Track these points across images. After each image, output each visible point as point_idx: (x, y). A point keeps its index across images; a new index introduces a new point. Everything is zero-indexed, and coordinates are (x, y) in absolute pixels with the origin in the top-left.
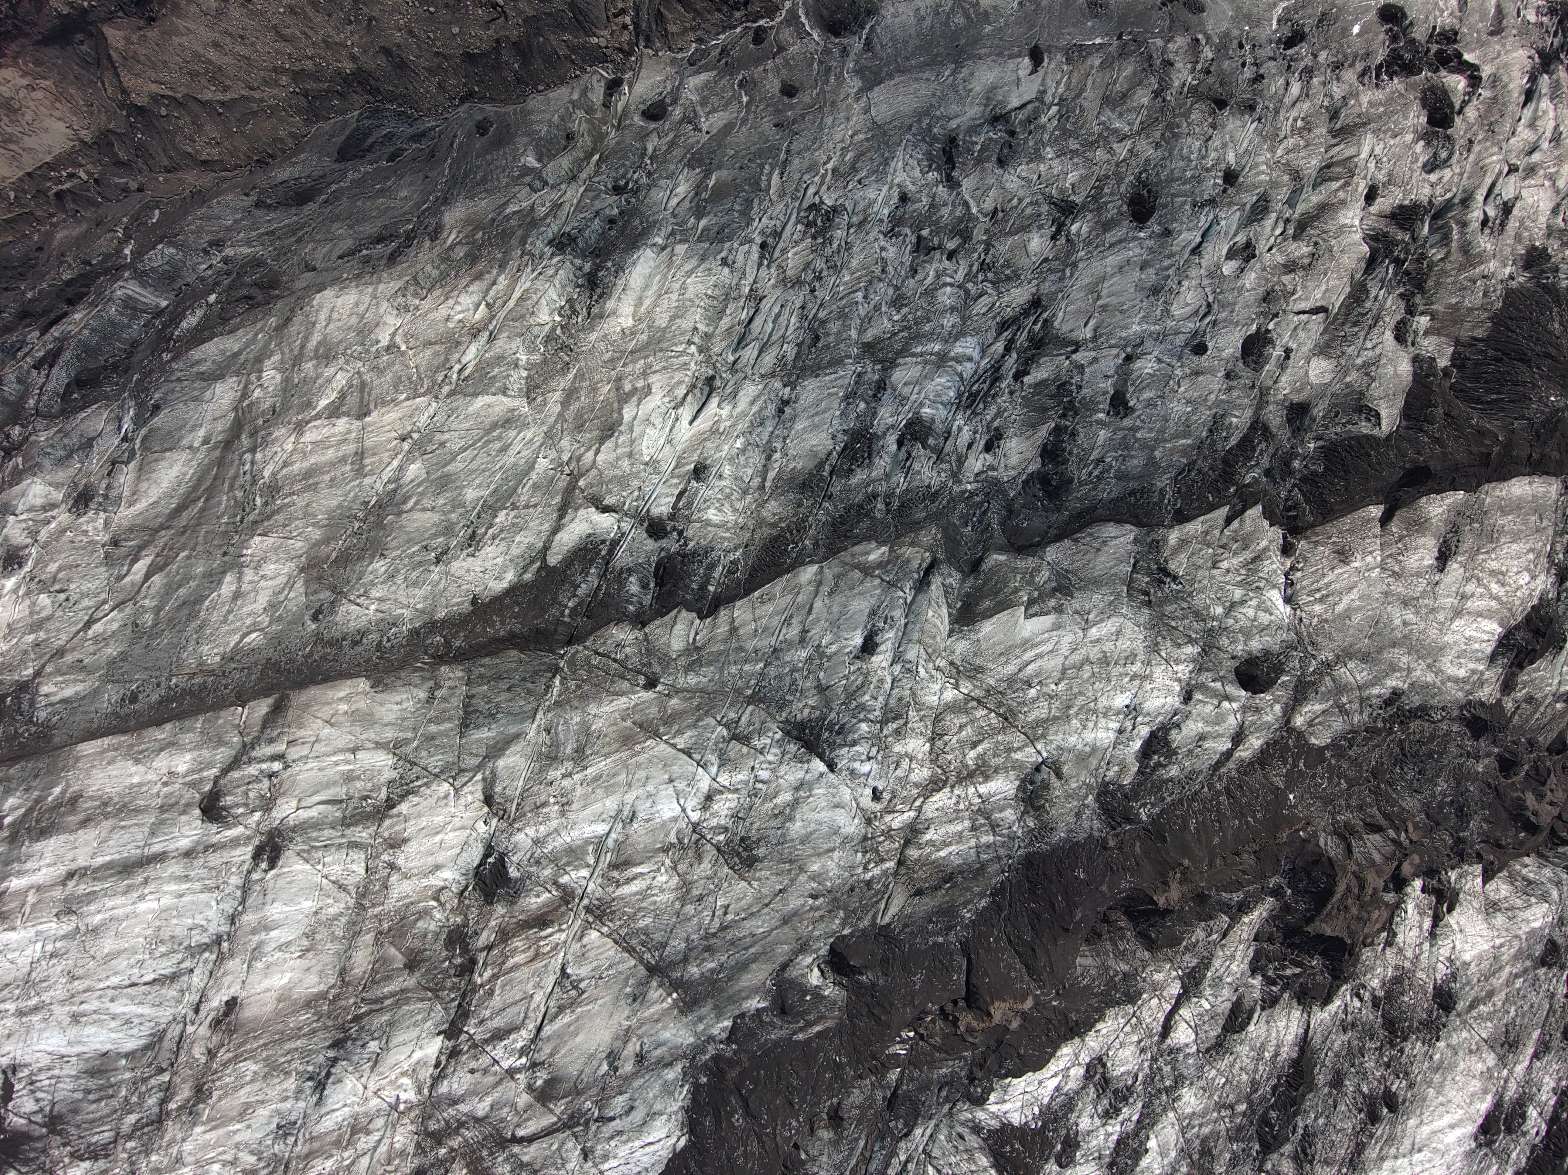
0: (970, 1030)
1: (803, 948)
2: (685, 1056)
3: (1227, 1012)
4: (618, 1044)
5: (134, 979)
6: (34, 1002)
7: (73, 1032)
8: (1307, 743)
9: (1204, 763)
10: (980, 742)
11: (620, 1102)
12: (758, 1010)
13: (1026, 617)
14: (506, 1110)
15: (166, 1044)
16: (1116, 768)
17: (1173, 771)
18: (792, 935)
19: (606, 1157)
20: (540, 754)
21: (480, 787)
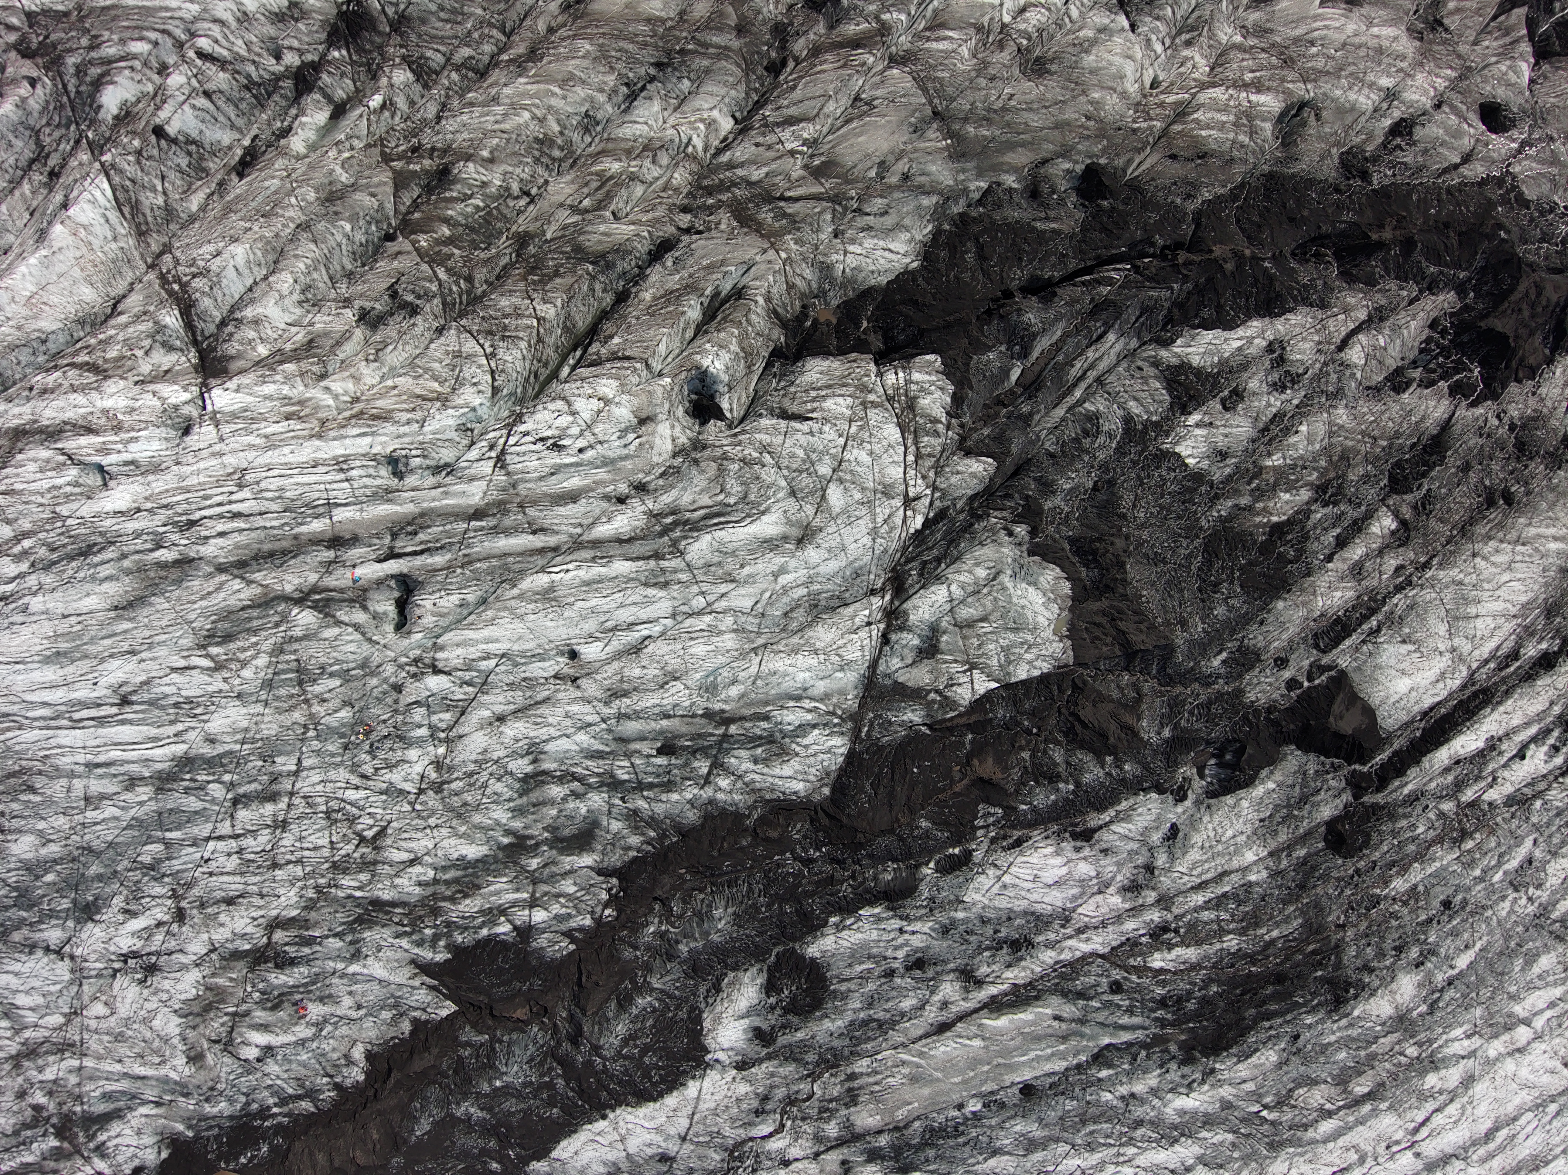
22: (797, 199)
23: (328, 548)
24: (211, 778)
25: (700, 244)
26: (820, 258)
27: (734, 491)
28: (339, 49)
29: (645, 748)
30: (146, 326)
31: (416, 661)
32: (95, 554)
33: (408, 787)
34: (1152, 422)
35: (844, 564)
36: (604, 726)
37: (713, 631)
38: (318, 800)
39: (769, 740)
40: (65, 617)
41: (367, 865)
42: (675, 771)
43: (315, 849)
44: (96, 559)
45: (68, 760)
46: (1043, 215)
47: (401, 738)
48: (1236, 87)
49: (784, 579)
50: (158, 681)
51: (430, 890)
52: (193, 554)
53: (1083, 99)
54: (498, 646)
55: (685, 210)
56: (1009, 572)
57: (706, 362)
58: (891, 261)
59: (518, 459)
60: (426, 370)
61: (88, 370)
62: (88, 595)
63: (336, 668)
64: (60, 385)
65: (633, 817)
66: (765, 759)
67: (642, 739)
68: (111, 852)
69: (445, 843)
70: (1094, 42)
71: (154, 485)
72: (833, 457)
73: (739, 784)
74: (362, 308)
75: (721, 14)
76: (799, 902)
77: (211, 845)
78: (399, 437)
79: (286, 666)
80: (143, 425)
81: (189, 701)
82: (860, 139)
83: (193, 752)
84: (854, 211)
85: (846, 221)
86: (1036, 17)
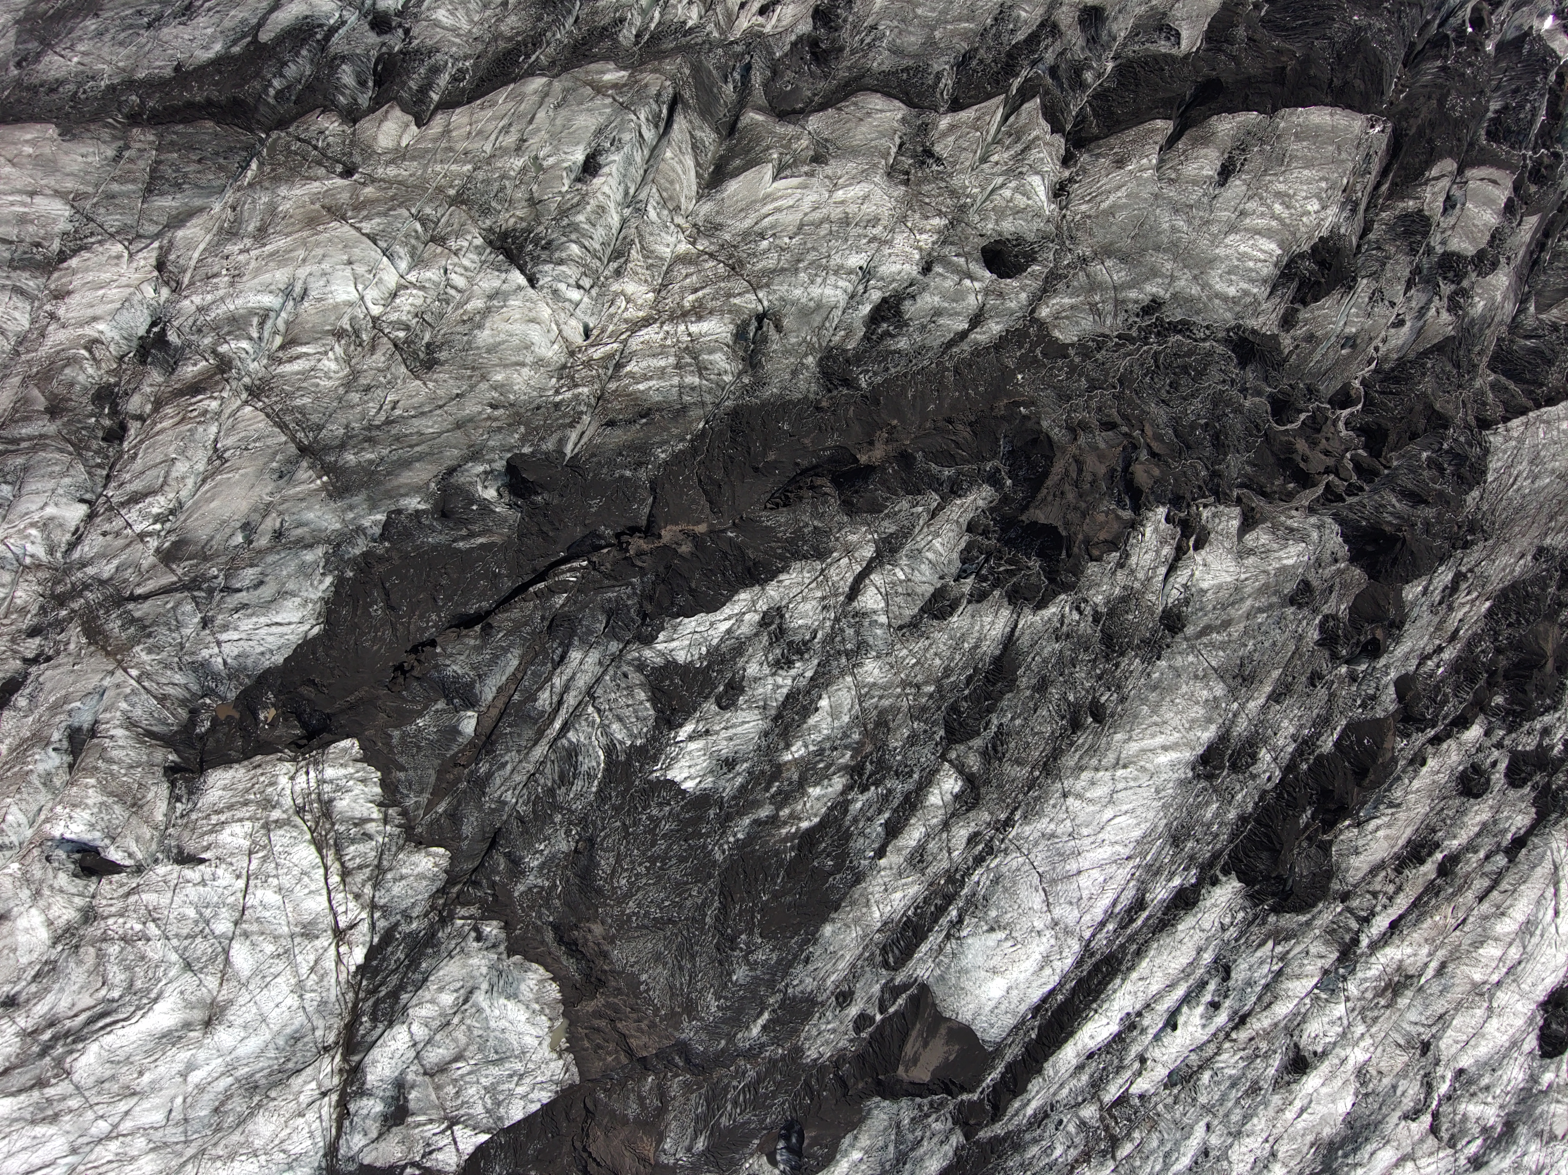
0: (639, 554)
1: (475, 455)
2: (328, 542)
3: (928, 595)
4: (257, 517)
8: (1048, 335)
9: (936, 340)
10: (702, 288)
11: (249, 574)
12: (417, 511)
13: (775, 179)
14: (130, 570)
16: (842, 333)
17: (903, 343)
18: (464, 440)
19: (225, 628)
20: (221, 228)
21: (155, 254)
22: (145, 597)
25: (47, 674)
26: (188, 658)
27: (117, 981)
34: (636, 748)
35: (268, 1036)
37: (124, 1159)
46: (464, 532)
48: (672, 319)
49: (195, 1077)
53: (484, 385)
55: (33, 632)
56: (485, 986)
57: (58, 830)
58: (282, 635)
70: (487, 312)
72: (233, 906)
75: (27, 401)
82: (212, 505)
84: (222, 591)
85: (214, 603)
86: (408, 302)
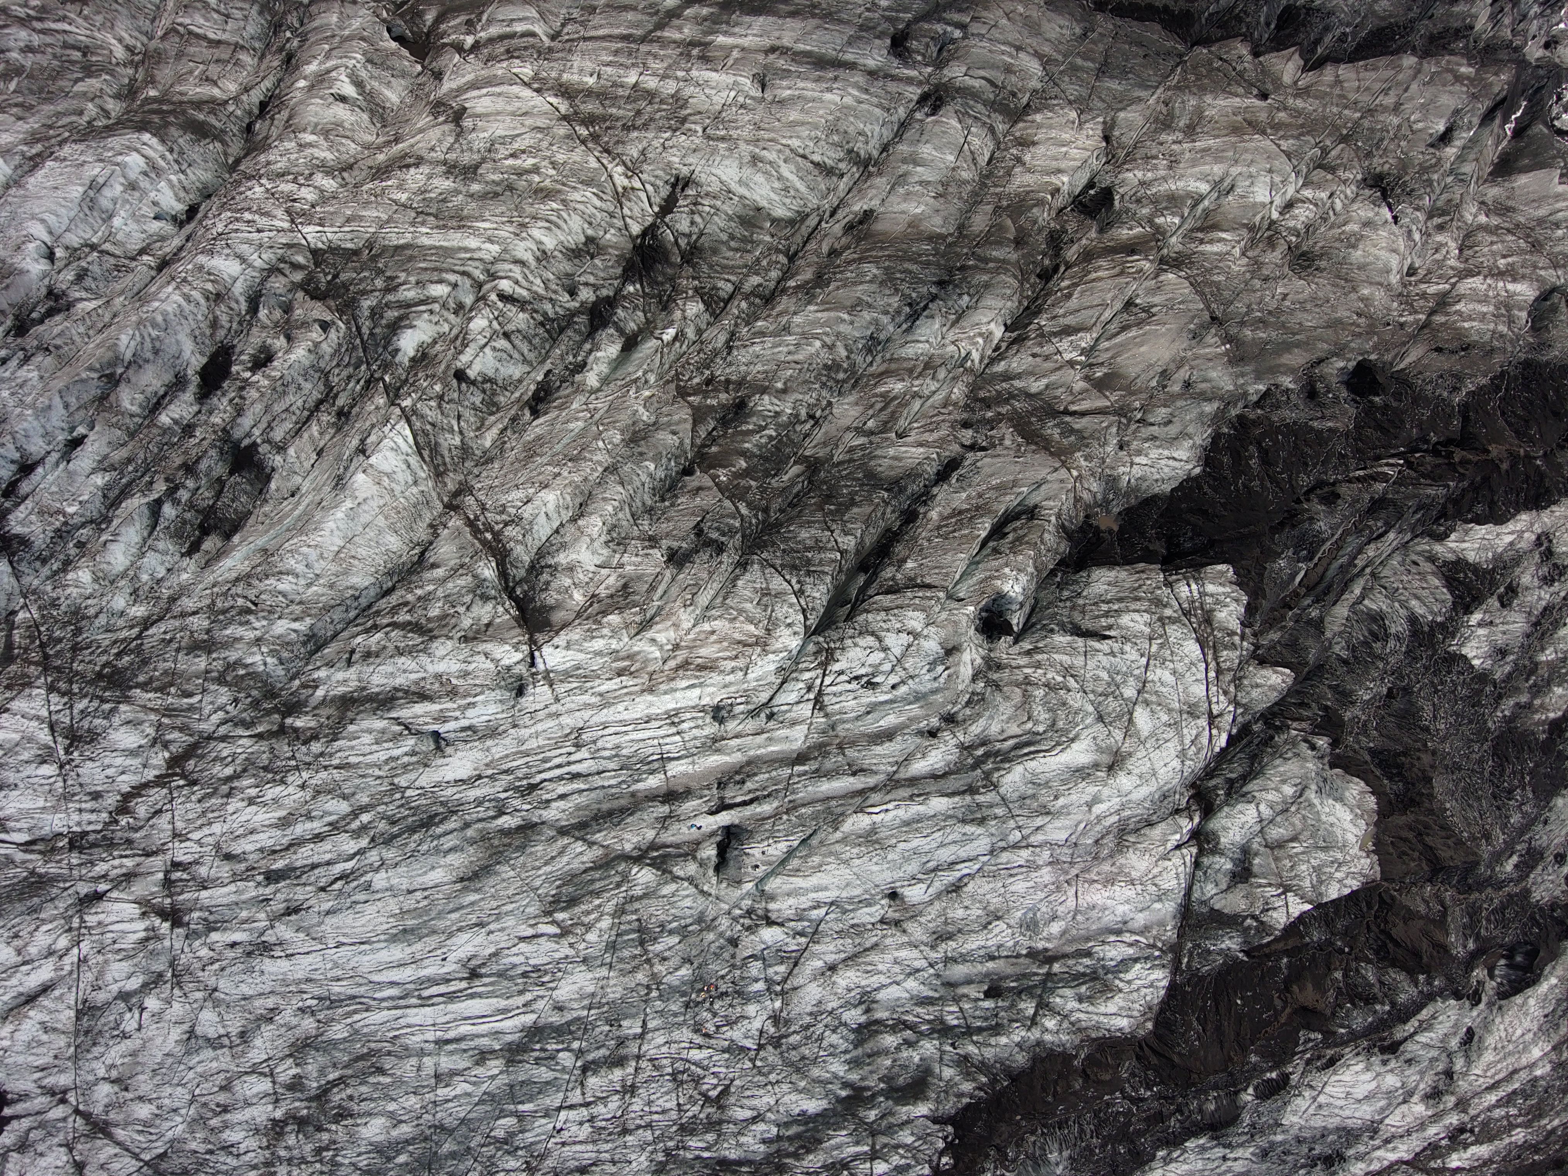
0: (1464, 462)
1: (1338, 352)
2: (1221, 399)
4: (1172, 366)
5: (807, 152)
6: (723, 133)
7: (748, 171)
10: (1509, 256)
11: (1161, 413)
12: (1288, 388)
14: (1061, 390)
15: (803, 228)
18: (1333, 338)
19: (1139, 453)
20: (1156, 120)
21: (1100, 127)
22: (1083, 414)
23: (663, 803)
24: (560, 1047)
25: (985, 461)
26: (1107, 471)
27: (1041, 718)
28: (634, 283)
29: (973, 991)
30: (464, 581)
31: (749, 912)
32: (437, 825)
33: (749, 1044)
34: (1438, 624)
35: (1153, 788)
36: (932, 971)
37: (1032, 866)
38: (664, 1062)
39: (1092, 977)
40: (410, 892)
41: (713, 1125)
42: (1002, 1014)
43: (664, 1112)
44: (439, 830)
45: (418, 1038)
46: (1319, 415)
47: (740, 993)
49: (1098, 809)
50: (506, 952)
51: (774, 1147)
52: (535, 819)
53: (1353, 296)
54: (827, 894)
55: (966, 425)
56: (1314, 788)
57: (1006, 588)
58: (1175, 469)
59: (835, 700)
60: (741, 611)
61: (411, 631)
62: (433, 868)
63: (675, 924)
64: (385, 647)
65: (964, 1062)
66: (1089, 997)
67: (969, 982)
68: (464, 1129)
69: (786, 1099)
70: (1360, 237)
71: (494, 750)
72: (1137, 678)
73: (1065, 1025)
74: (669, 548)
75: (1001, 228)
76: (1133, 1142)
77: (563, 1114)
78: (725, 686)
79: (628, 927)
80: (479, 690)
81: (537, 969)
82: (1142, 349)
83: (542, 1022)
84: (1138, 421)
85: (1130, 431)
86: (1303, 214)
